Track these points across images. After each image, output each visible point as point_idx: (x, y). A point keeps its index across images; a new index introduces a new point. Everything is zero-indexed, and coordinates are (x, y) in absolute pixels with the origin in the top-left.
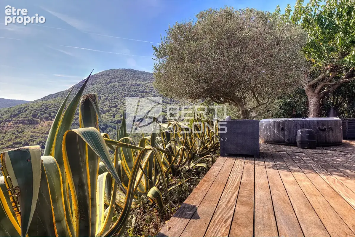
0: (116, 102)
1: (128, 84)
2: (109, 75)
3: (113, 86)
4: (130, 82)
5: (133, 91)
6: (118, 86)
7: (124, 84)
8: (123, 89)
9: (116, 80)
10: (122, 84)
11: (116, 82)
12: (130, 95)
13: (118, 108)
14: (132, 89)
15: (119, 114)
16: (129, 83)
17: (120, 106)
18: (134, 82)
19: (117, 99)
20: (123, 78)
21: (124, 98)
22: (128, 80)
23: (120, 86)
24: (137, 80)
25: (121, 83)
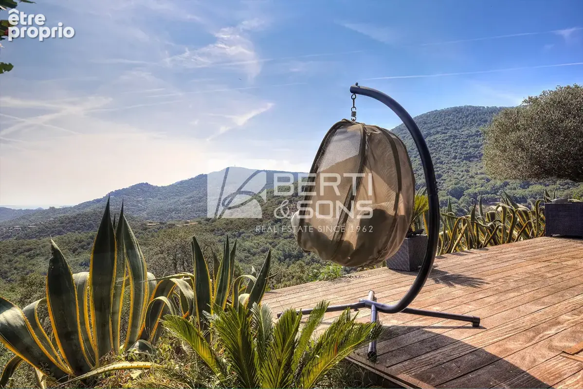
0: (438, 169)
1: (463, 135)
2: (425, 123)
3: (434, 141)
4: (466, 132)
5: (471, 147)
6: (443, 140)
7: (454, 136)
8: (451, 144)
9: (439, 129)
10: (451, 136)
11: (438, 132)
12: (467, 154)
13: (442, 180)
14: (470, 143)
15: (444, 190)
16: (463, 133)
17: (446, 175)
18: (474, 130)
19: (441, 163)
20: (451, 125)
21: (453, 161)
22: (461, 128)
23: (447, 140)
24: (479, 125)
25: (448, 134)
